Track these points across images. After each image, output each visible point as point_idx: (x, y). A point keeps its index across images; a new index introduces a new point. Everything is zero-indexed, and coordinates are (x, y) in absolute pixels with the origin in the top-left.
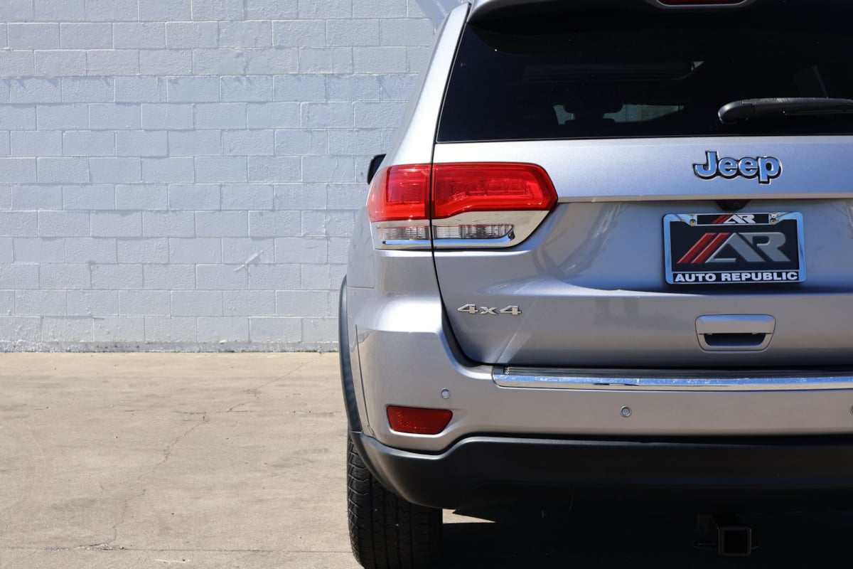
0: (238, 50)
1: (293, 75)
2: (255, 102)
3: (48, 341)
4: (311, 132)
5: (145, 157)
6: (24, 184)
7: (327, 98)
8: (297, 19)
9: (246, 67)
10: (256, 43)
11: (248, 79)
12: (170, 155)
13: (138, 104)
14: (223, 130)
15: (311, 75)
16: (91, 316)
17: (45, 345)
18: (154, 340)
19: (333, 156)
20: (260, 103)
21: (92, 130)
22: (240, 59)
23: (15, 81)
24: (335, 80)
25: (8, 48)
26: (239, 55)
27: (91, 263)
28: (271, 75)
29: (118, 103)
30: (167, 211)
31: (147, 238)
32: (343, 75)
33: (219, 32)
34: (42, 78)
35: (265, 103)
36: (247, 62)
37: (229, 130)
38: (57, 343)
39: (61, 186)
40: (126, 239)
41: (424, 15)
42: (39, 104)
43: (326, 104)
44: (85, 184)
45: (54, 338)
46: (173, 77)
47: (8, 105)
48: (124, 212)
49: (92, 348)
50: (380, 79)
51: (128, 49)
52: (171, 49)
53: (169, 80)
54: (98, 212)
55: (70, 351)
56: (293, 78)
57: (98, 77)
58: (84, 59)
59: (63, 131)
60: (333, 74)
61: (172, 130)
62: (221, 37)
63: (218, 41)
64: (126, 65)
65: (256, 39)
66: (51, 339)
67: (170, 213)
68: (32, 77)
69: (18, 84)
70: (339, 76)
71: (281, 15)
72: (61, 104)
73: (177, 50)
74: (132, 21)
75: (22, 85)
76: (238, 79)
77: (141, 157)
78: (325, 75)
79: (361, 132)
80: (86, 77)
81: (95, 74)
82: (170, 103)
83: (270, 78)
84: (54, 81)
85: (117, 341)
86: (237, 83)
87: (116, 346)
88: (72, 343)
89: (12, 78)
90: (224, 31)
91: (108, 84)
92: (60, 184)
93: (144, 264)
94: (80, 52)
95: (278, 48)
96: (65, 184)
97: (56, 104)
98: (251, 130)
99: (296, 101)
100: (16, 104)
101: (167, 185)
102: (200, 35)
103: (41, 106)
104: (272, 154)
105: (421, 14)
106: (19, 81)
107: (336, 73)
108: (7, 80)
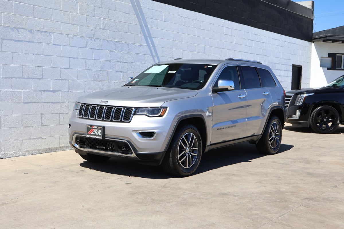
0: (92, 28)
1: (106, 40)
2: (96, 49)
3: (24, 151)
4: (110, 62)
5: (62, 68)
6: (18, 78)
7: (115, 50)
8: (108, 19)
9: (94, 35)
10: (97, 26)
11: (94, 40)
12: (70, 68)
13: (60, 45)
14: (86, 59)
15: (111, 41)
16: (41, 138)
17: (23, 152)
18: (62, 146)
19: (116, 71)
20: (97, 49)
21: (44, 55)
22: (92, 32)
23: (15, 29)
24: (117, 43)
25: (13, 13)
26: (92, 30)
27: (42, 114)
28: (101, 39)
29: (53, 44)
30: (68, 91)
31: (61, 102)
32: (119, 42)
34: (26, 29)
35: (99, 49)
36: (94, 33)
37: (88, 59)
38: (28, 151)
39: (31, 80)
40: (54, 103)
41: (139, 24)
42: (25, 41)
43: (115, 52)
44: (40, 79)
45: (27, 149)
46: (72, 36)
47: (12, 40)
48: (54, 91)
49: (41, 151)
50: (128, 44)
51: (57, 21)
52: (71, 24)
53: (71, 37)
54: (45, 91)
55: (33, 154)
56: (107, 41)
57: (47, 32)
58: (42, 24)
59: (33, 54)
61: (71, 58)
62: (87, 22)
63: (86, 23)
64: (57, 28)
65: (97, 25)
66: (26, 150)
67: (69, 92)
68: (22, 28)
69: (17, 31)
71: (104, 17)
72: (33, 42)
73: (74, 25)
74: (59, 10)
75: (18, 31)
76: (91, 39)
77: (61, 68)
78: (115, 41)
79: (123, 63)
80: (42, 31)
82: (71, 46)
83: (100, 40)
84: (30, 31)
85: (50, 147)
86: (91, 41)
87: (50, 150)
88: (33, 150)
89: (14, 27)
90: (88, 19)
91: (50, 35)
92: (31, 78)
93: (60, 114)
94: (41, 20)
95: (103, 29)
96: (33, 79)
97: (31, 42)
98: (95, 60)
99: (107, 50)
100: (15, 40)
101: (69, 80)
102: (81, 20)
103: (25, 42)
104: (100, 70)
106: (17, 29)
107: (117, 41)
108: (12, 29)
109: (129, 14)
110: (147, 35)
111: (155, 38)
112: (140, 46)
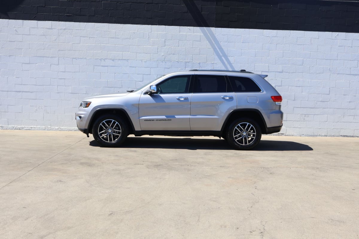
0: (163, 54)
1: (177, 61)
2: (166, 68)
6: (104, 87)
7: (185, 68)
8: (179, 47)
9: (165, 59)
11: (165, 62)
13: (135, 67)
14: (158, 75)
15: (181, 62)
20: (168, 68)
21: (123, 73)
24: (188, 63)
25: (101, 51)
26: (163, 56)
28: (171, 61)
29: (130, 67)
32: (190, 62)
33: (158, 49)
34: (110, 59)
35: (169, 68)
36: (165, 57)
42: (109, 66)
44: (120, 88)
46: (145, 61)
47: (100, 66)
50: (199, 63)
51: (133, 53)
52: (145, 53)
57: (125, 60)
58: (122, 55)
59: (115, 73)
60: (187, 62)
61: (144, 74)
63: (157, 52)
64: (133, 57)
65: (167, 52)
68: (107, 59)
69: (103, 61)
70: (189, 62)
71: (174, 46)
72: (115, 66)
73: (146, 53)
74: (135, 46)
75: (105, 61)
76: (162, 62)
77: (136, 81)
78: (185, 62)
80: (122, 60)
81: (124, 59)
82: (144, 67)
84: (113, 60)
86: (162, 63)
89: (102, 59)
90: (159, 49)
91: (128, 61)
92: (114, 87)
94: (120, 53)
95: (174, 54)
96: (115, 87)
97: (113, 66)
99: (177, 68)
100: (103, 66)
102: (153, 50)
103: (110, 67)
105: (211, 47)
106: (104, 60)
107: (188, 61)
108: (101, 60)
109: (200, 41)
110: (221, 55)
111: (232, 56)
112: (213, 63)
